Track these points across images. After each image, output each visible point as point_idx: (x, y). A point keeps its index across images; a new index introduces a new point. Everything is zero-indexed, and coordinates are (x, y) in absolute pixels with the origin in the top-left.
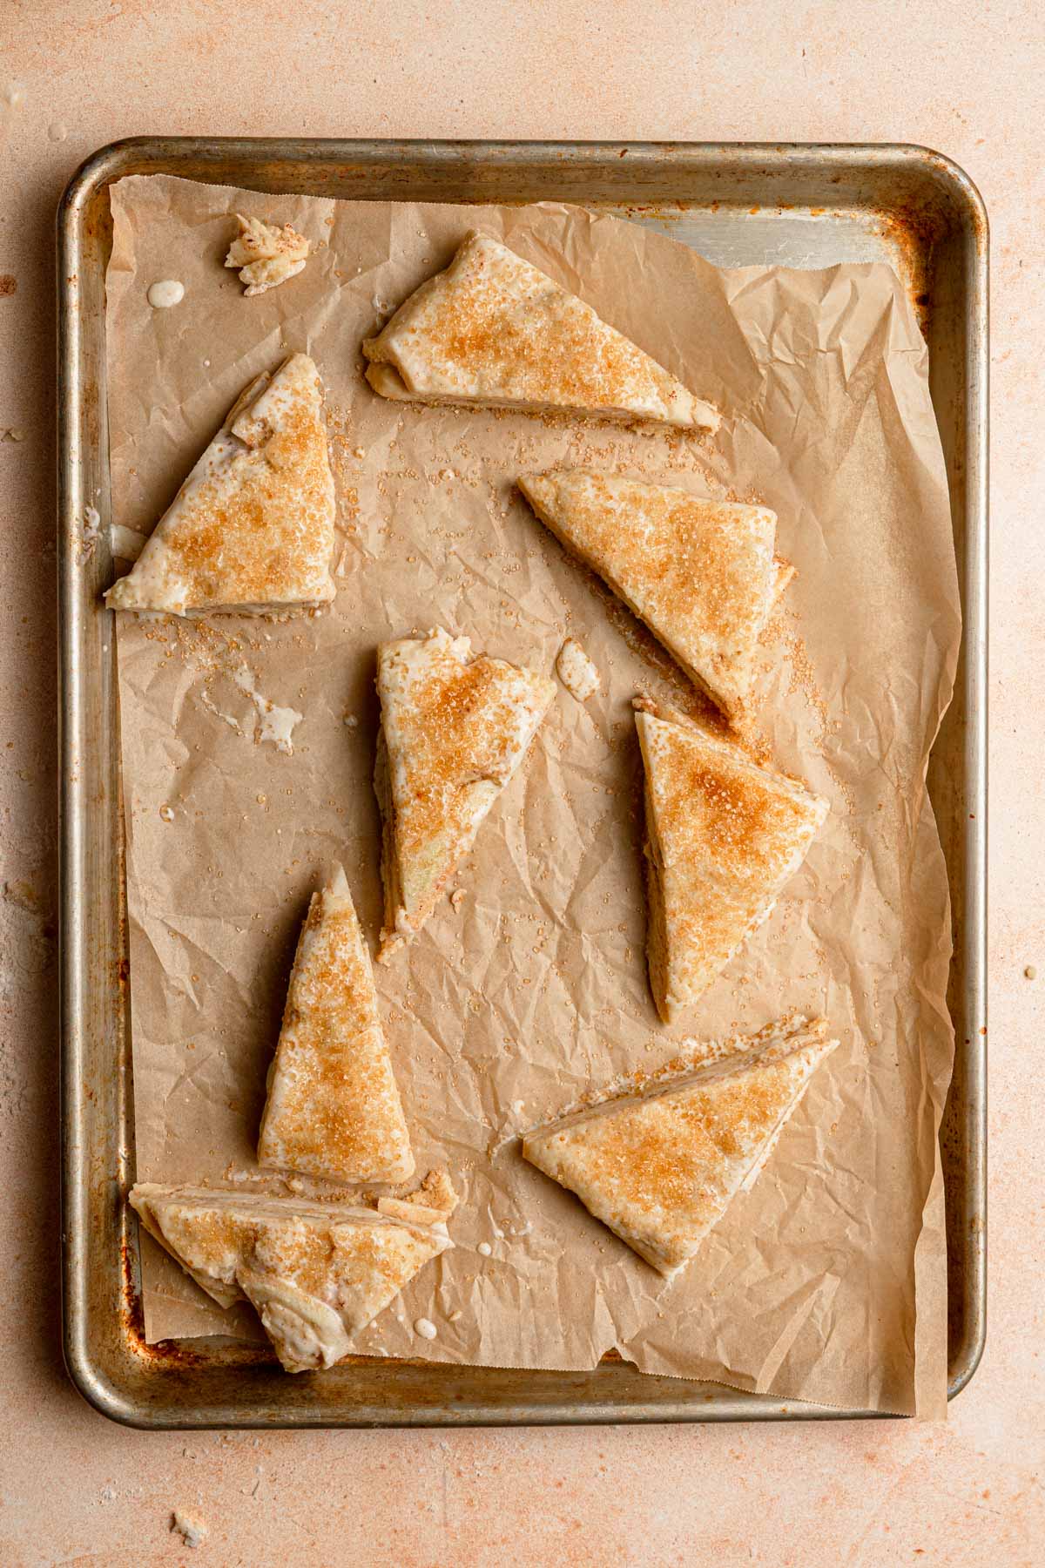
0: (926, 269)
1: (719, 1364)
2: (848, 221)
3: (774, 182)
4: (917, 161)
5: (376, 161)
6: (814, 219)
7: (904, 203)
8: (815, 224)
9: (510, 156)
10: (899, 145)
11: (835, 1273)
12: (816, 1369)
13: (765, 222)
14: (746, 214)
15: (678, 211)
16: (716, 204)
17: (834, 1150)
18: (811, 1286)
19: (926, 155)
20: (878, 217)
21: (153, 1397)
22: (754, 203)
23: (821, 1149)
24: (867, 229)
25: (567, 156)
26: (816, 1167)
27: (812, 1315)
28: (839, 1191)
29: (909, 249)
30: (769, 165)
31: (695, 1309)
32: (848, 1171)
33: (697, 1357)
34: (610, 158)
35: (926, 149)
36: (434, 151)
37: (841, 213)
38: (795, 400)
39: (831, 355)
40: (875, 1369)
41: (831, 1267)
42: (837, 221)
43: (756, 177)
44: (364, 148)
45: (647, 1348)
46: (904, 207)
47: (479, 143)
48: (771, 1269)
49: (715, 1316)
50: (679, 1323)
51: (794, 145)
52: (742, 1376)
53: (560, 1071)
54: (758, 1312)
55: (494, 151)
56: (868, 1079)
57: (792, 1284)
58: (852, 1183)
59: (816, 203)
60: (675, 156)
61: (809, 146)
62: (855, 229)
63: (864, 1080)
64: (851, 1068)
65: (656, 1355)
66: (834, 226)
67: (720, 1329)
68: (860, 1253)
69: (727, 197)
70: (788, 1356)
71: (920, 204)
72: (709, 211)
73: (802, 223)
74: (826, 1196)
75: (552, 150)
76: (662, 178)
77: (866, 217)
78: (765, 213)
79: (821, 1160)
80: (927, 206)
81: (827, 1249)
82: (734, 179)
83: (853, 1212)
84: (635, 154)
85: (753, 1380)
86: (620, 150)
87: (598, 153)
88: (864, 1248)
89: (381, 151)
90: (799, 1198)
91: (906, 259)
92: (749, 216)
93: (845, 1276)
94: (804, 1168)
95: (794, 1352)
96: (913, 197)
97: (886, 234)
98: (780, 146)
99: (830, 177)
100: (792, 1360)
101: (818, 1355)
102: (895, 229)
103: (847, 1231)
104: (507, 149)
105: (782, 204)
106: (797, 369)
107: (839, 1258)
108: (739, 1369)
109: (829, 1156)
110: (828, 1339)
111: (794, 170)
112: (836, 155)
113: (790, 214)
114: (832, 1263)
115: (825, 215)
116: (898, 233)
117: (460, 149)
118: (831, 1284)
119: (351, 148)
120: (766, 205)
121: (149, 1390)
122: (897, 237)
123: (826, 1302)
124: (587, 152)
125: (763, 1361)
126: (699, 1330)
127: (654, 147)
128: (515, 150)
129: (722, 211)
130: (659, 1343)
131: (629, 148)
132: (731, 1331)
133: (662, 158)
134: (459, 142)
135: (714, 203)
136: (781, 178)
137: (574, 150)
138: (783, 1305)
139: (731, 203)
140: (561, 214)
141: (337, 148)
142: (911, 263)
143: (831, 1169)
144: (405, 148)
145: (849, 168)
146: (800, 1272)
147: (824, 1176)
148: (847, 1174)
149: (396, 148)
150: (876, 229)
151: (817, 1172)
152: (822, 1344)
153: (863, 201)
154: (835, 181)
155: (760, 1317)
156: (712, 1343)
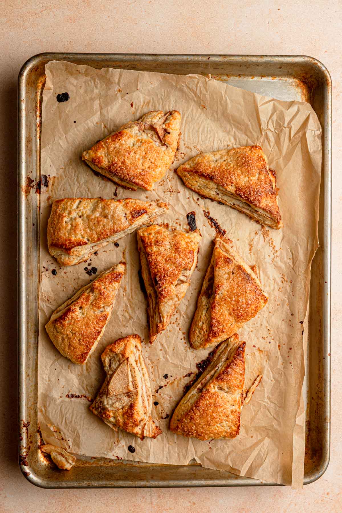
0: (311, 98)
1: (229, 465)
2: (284, 81)
3: (260, 68)
4: (308, 61)
5: (125, 61)
6: (273, 81)
7: (303, 75)
8: (273, 82)
9: (170, 59)
10: (302, 56)
11: (269, 437)
12: (261, 469)
13: (256, 82)
14: (250, 79)
15: (227, 78)
16: (240, 75)
17: (270, 396)
18: (260, 441)
19: (311, 59)
20: (294, 80)
21: (49, 477)
22: (253, 75)
23: (266, 396)
24: (291, 84)
25: (190, 60)
26: (264, 402)
27: (260, 450)
28: (271, 410)
29: (305, 91)
30: (257, 62)
31: (222, 447)
32: (275, 403)
33: (221, 462)
34: (204, 60)
35: (311, 57)
36: (145, 58)
37: (282, 79)
38: (272, 144)
39: (288, 129)
40: (280, 470)
41: (268, 436)
42: (281, 81)
43: (254, 66)
44: (121, 57)
45: (205, 459)
46: (303, 77)
47: (160, 55)
48: (247, 434)
49: (228, 449)
50: (216, 451)
51: (266, 56)
52: (236, 470)
53: (180, 365)
54: (242, 449)
55: (165, 58)
56: (283, 373)
57: (254, 440)
58: (276, 407)
59: (273, 75)
60: (226, 59)
61: (271, 56)
62: (287, 84)
63: (282, 373)
64: (277, 369)
65: (208, 462)
66: (280, 83)
67: (229, 454)
68: (278, 431)
69: (243, 73)
70: (252, 464)
71: (309, 76)
72: (238, 78)
73: (269, 82)
74: (267, 411)
75: (185, 57)
76: (222, 67)
77: (291, 80)
78: (256, 79)
79: (266, 400)
80: (311, 76)
81: (267, 429)
82: (246, 67)
83: (275, 417)
84: (213, 59)
85: (240, 471)
86: (208, 58)
87: (200, 58)
88: (279, 429)
89: (127, 58)
90: (258, 412)
91: (303, 94)
92: (251, 80)
93: (272, 438)
94: (260, 402)
95: (254, 463)
96: (306, 73)
97: (297, 86)
98: (262, 56)
99: (278, 67)
100: (253, 465)
101: (262, 464)
102: (300, 84)
103: (273, 423)
104: (170, 57)
105: (262, 76)
106: (274, 133)
107: (270, 432)
108: (235, 467)
109: (269, 398)
110: (265, 459)
111: (266, 64)
112: (280, 59)
113: (264, 79)
114: (268, 434)
115: (276, 80)
116: (301, 85)
117: (154, 57)
118: (267, 441)
119: (117, 57)
120: (257, 76)
121: (47, 475)
122: (301, 87)
123: (265, 447)
124: (196, 58)
125: (243, 465)
126: (222, 454)
127: (219, 56)
128: (172, 57)
129: (242, 78)
130: (209, 457)
131: (210, 57)
132: (233, 455)
133: (222, 60)
134: (153, 55)
135: (239, 75)
136: (261, 67)
137: (192, 57)
138: (251, 447)
139: (245, 75)
140: (196, 78)
141: (112, 57)
142: (305, 96)
143: (269, 403)
144: (135, 57)
145: (285, 63)
146: (257, 436)
147: (267, 405)
148: (274, 405)
149: (132, 57)
150: (294, 84)
151: (264, 403)
152: (263, 461)
153: (289, 75)
154: (280, 68)
155: (243, 450)
156: (226, 458)
